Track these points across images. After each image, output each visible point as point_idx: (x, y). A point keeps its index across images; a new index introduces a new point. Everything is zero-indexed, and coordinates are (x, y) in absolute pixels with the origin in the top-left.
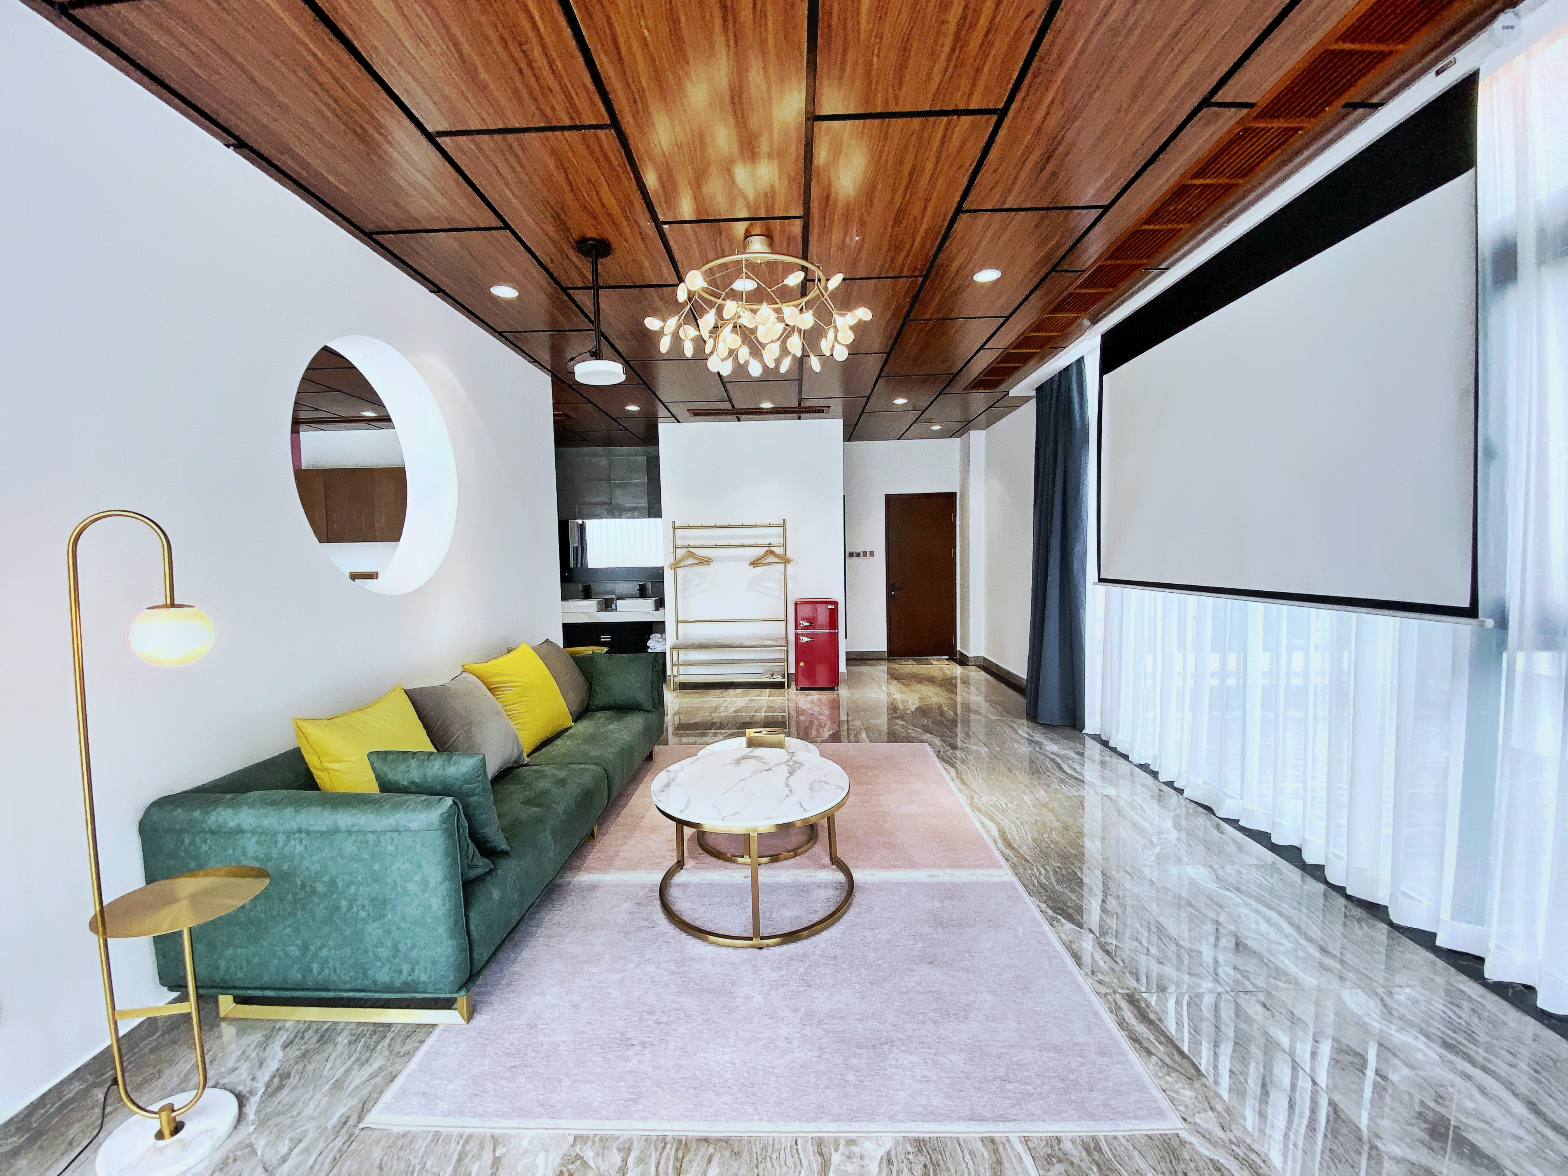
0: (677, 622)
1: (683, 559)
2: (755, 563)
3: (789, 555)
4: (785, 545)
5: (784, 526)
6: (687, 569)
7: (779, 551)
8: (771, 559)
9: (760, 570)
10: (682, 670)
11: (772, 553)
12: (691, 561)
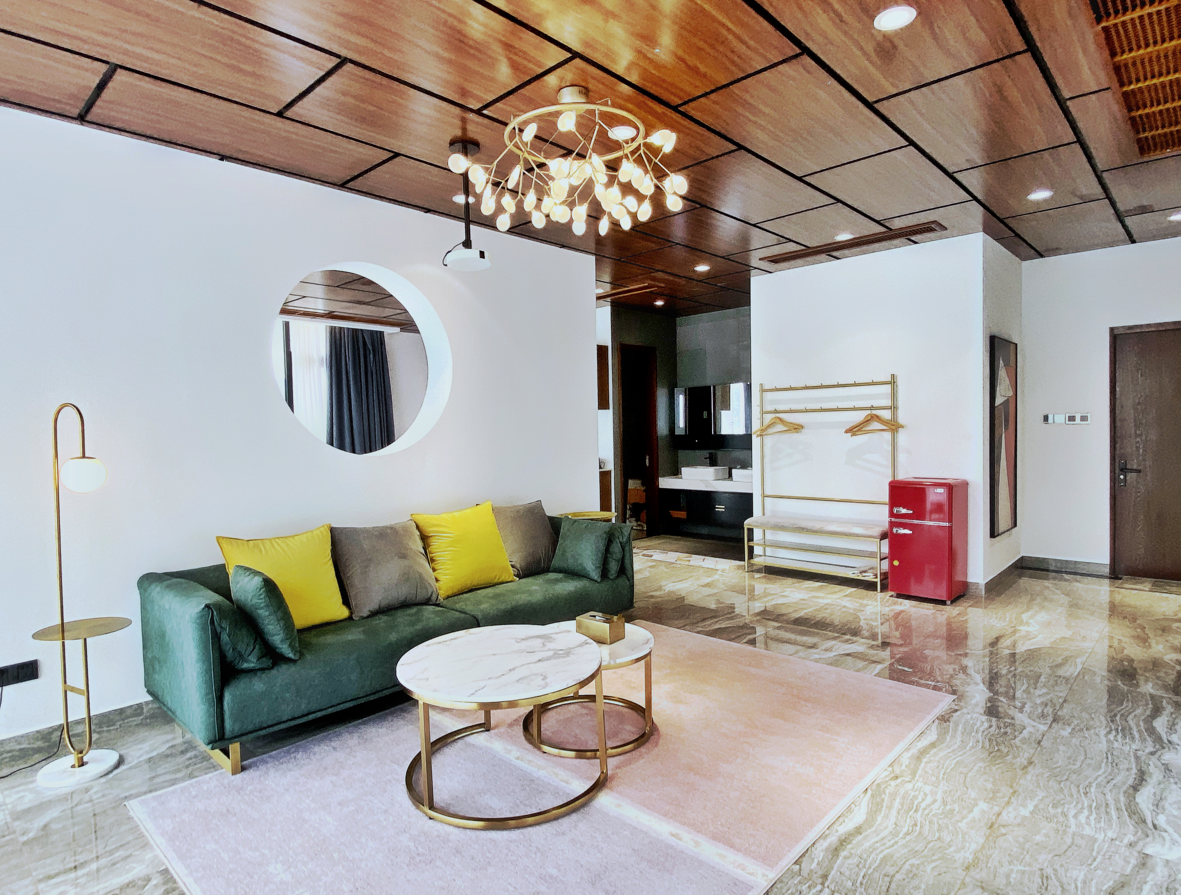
0: (764, 496)
1: (771, 425)
2: (854, 430)
3: (901, 420)
4: (894, 408)
5: (893, 382)
6: (777, 436)
7: (886, 415)
8: (876, 425)
9: (861, 439)
10: (769, 551)
11: (878, 418)
12: (780, 427)
